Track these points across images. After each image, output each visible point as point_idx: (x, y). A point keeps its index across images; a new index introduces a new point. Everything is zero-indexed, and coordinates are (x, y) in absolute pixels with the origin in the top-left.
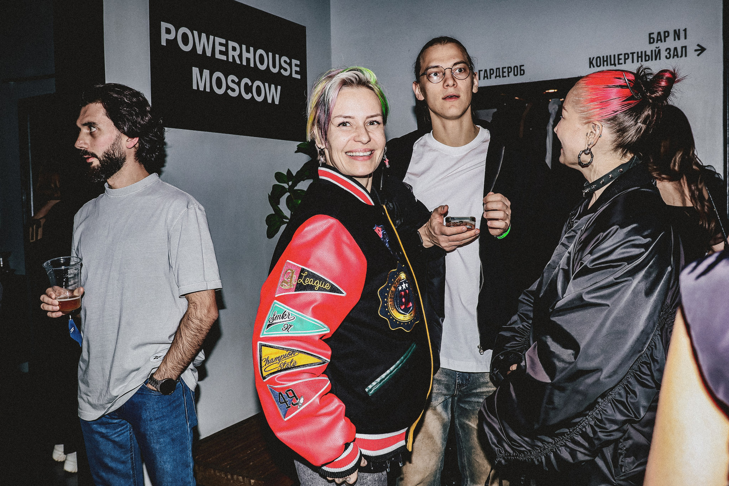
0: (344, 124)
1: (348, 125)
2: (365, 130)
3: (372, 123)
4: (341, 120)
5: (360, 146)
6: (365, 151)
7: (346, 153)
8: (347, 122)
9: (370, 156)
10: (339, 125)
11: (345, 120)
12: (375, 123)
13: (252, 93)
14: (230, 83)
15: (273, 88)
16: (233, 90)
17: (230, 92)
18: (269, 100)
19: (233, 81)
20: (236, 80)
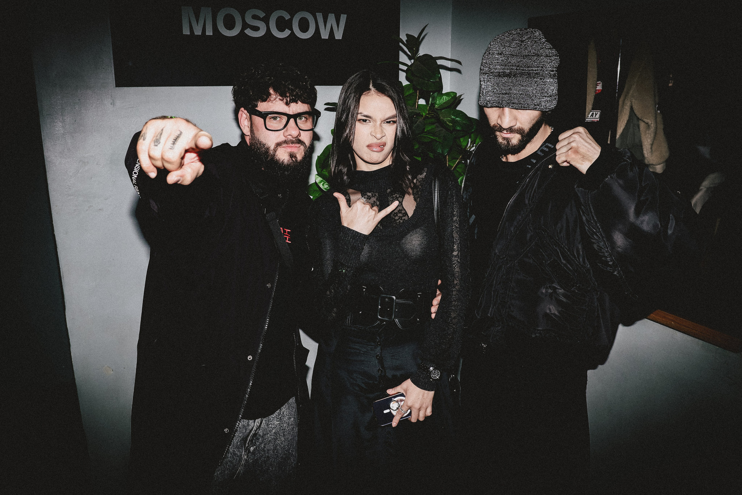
13: (291, 29)
14: (250, 21)
15: (332, 19)
16: (256, 29)
17: (249, 32)
18: (325, 35)
19: (255, 17)
20: (262, 15)
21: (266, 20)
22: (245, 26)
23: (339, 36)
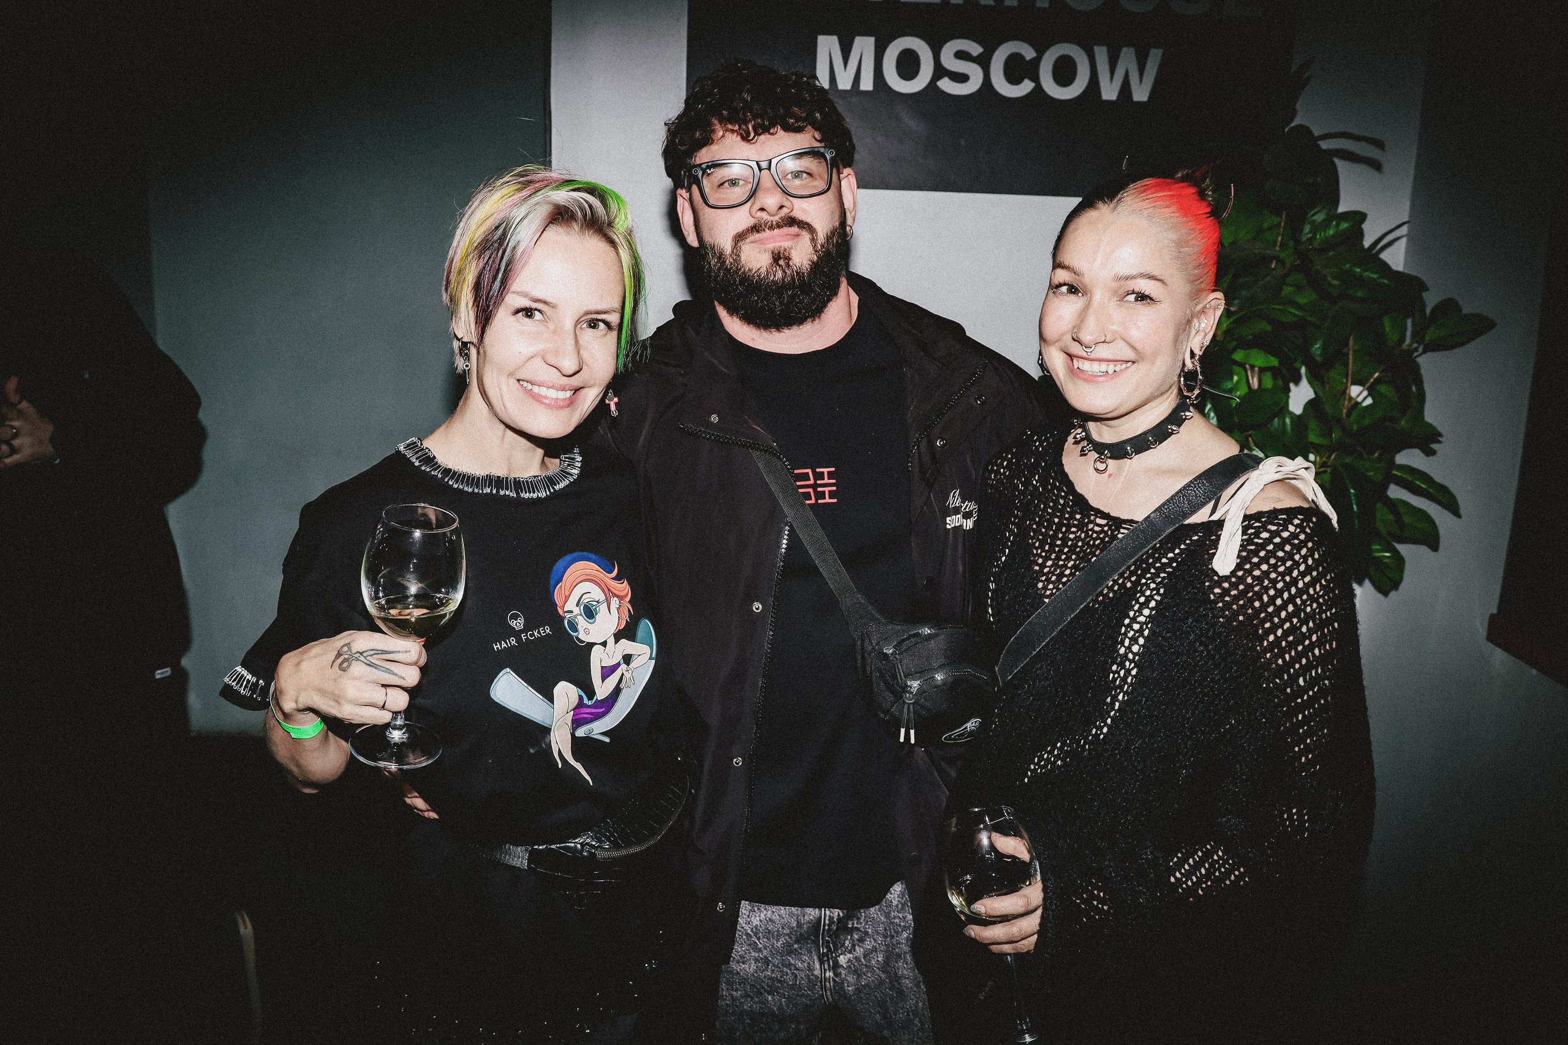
0: (528, 312)
1: (537, 315)
2: (573, 342)
3: (593, 324)
4: (525, 303)
5: (553, 376)
6: (564, 390)
7: (518, 380)
8: (536, 309)
9: (571, 403)
10: (517, 311)
11: (534, 305)
12: (602, 325)
13: (1035, 78)
14: (949, 61)
15: (1128, 59)
16: (962, 78)
17: (946, 85)
18: (1109, 92)
19: (961, 55)
20: (976, 49)
21: (984, 62)
22: (940, 71)
23: (1141, 94)
